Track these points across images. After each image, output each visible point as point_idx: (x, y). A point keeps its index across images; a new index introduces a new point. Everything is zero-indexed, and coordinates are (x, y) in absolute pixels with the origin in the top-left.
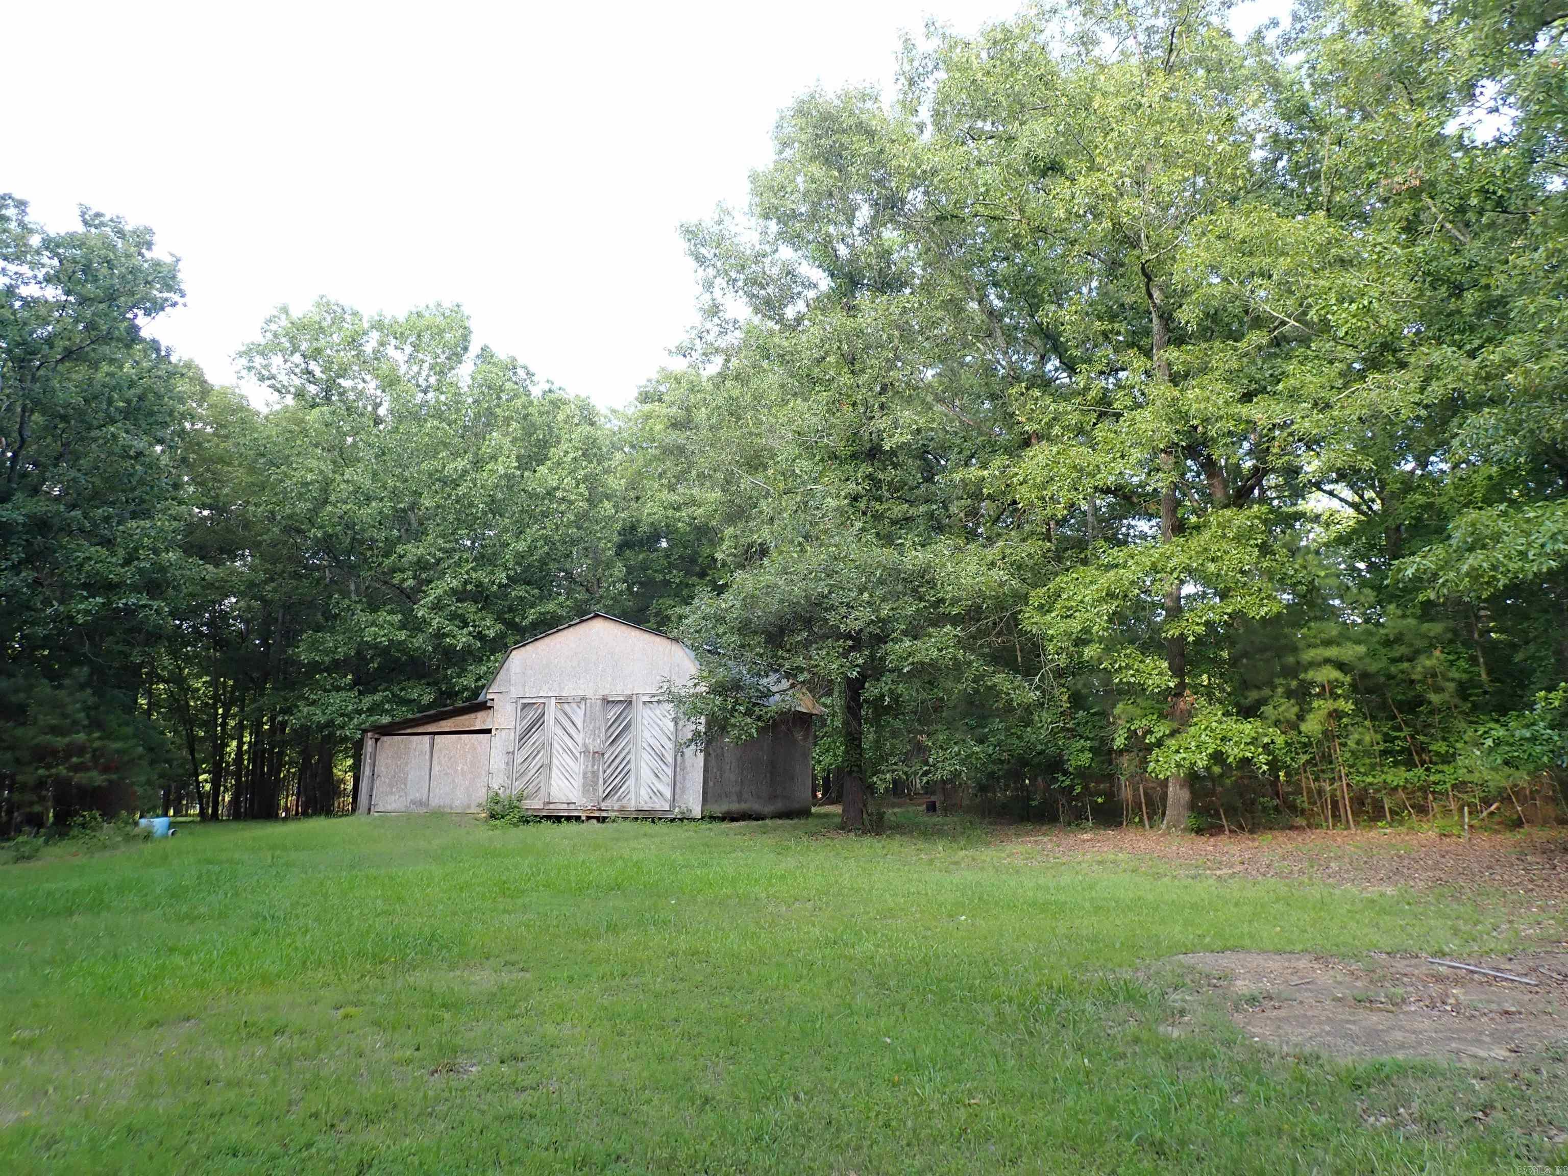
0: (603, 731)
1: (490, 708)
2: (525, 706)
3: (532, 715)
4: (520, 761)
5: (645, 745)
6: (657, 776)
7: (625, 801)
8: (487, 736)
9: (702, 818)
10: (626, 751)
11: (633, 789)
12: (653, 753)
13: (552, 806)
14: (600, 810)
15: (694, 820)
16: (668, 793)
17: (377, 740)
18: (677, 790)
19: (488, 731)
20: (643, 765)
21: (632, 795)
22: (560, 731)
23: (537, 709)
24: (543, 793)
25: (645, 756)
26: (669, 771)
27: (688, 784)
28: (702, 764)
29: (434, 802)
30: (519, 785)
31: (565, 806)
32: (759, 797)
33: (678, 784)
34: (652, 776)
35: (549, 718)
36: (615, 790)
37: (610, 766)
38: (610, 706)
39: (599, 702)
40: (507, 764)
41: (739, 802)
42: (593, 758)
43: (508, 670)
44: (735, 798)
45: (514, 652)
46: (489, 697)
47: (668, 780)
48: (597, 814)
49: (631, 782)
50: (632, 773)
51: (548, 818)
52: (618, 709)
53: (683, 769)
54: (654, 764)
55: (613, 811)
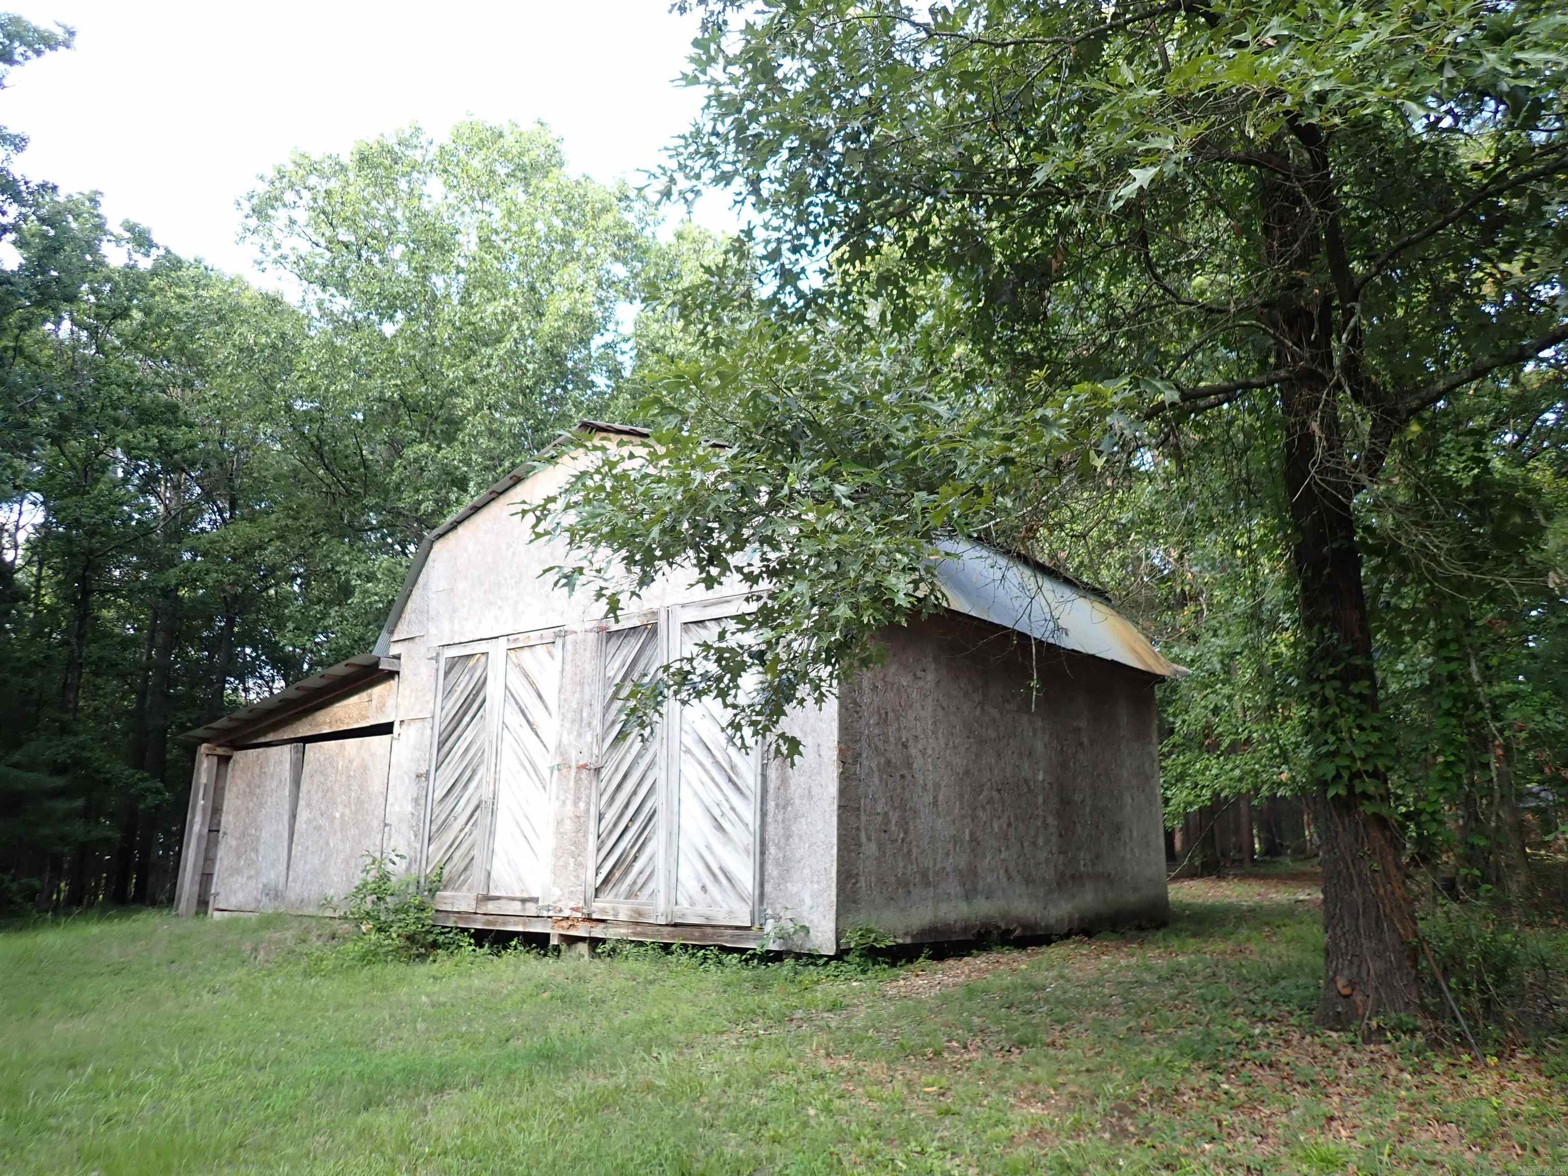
0: (598, 709)
1: (392, 675)
2: (453, 663)
3: (464, 684)
4: (439, 795)
5: (689, 741)
6: (720, 828)
7: (643, 897)
8: (387, 738)
9: (841, 955)
10: (647, 759)
11: (660, 861)
12: (708, 762)
13: (491, 907)
14: (589, 919)
15: (812, 958)
16: (746, 876)
17: (224, 760)
18: (770, 868)
19: (386, 729)
20: (686, 793)
21: (659, 883)
22: (515, 719)
23: (474, 668)
24: (476, 875)
25: (691, 770)
26: (749, 812)
27: (800, 850)
28: (833, 789)
29: (294, 892)
30: (436, 852)
31: (515, 908)
32: (1028, 881)
33: (772, 850)
34: (707, 826)
35: (493, 691)
36: (623, 865)
37: (612, 798)
38: (614, 642)
39: (592, 636)
40: (416, 801)
41: (968, 896)
42: (578, 780)
43: (425, 584)
44: (953, 887)
45: (437, 546)
46: (394, 650)
47: (746, 838)
48: (581, 931)
49: (657, 845)
50: (660, 819)
51: (480, 937)
52: (631, 648)
53: (784, 805)
54: (712, 795)
55: (617, 923)
